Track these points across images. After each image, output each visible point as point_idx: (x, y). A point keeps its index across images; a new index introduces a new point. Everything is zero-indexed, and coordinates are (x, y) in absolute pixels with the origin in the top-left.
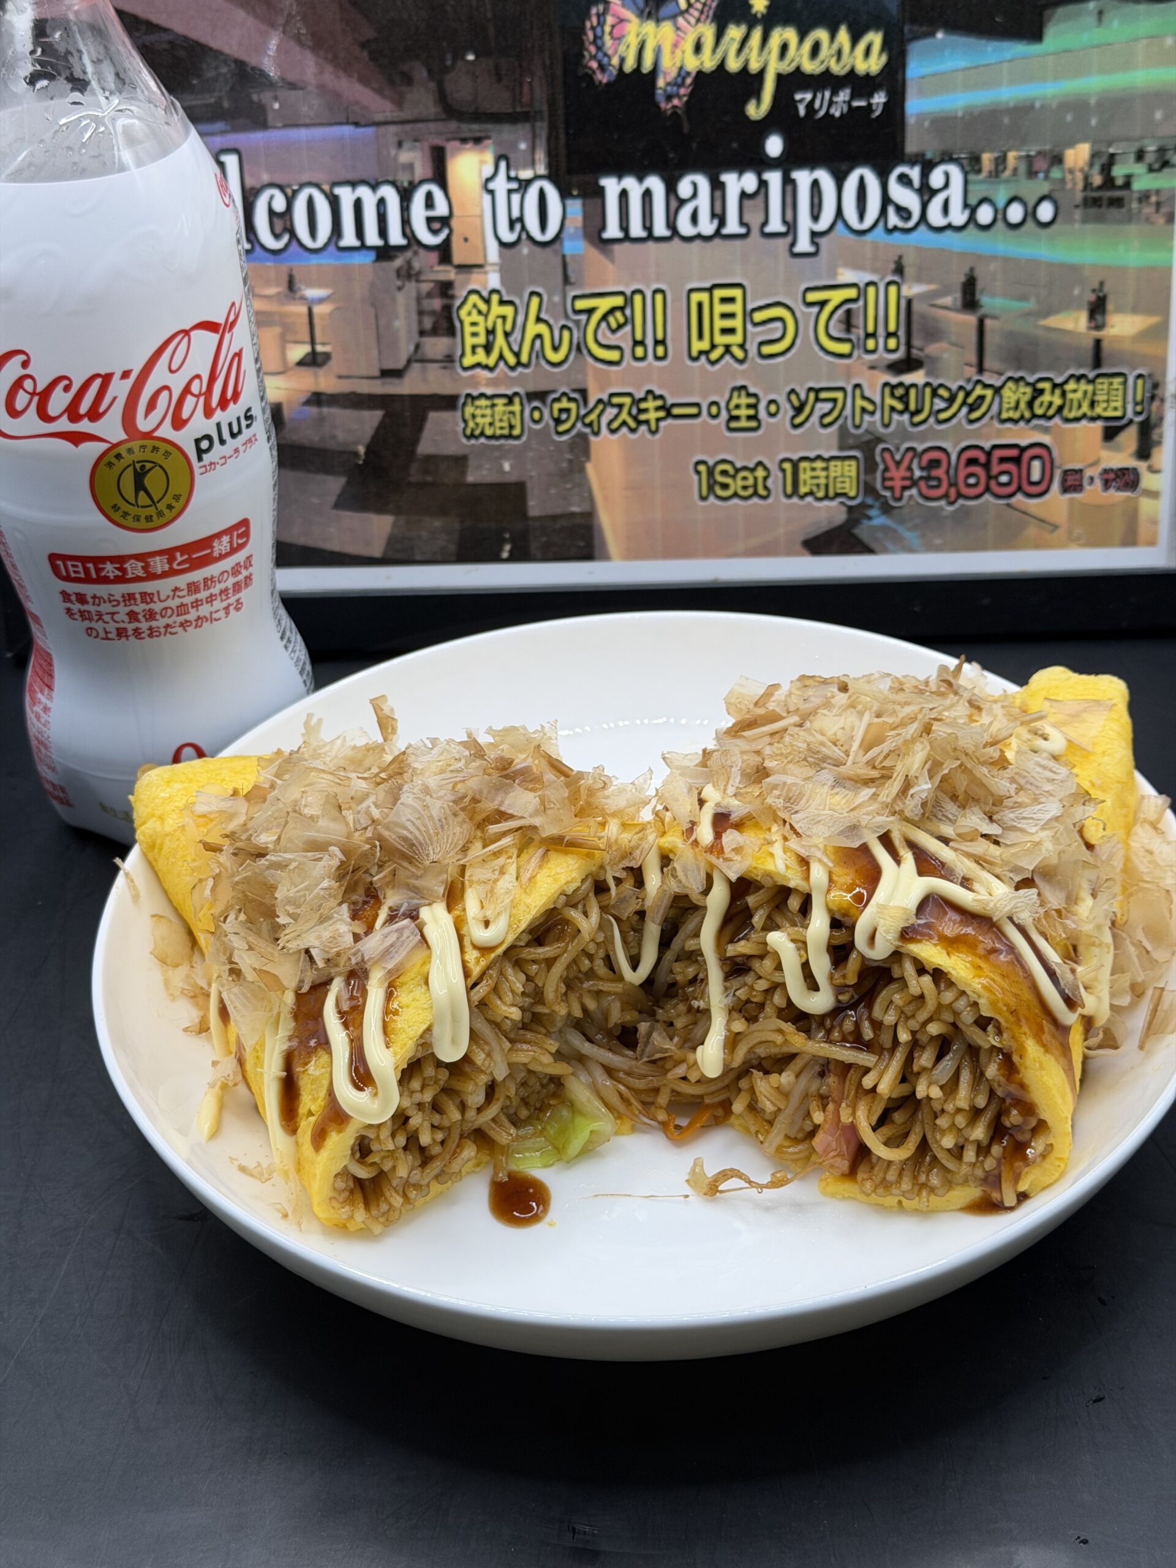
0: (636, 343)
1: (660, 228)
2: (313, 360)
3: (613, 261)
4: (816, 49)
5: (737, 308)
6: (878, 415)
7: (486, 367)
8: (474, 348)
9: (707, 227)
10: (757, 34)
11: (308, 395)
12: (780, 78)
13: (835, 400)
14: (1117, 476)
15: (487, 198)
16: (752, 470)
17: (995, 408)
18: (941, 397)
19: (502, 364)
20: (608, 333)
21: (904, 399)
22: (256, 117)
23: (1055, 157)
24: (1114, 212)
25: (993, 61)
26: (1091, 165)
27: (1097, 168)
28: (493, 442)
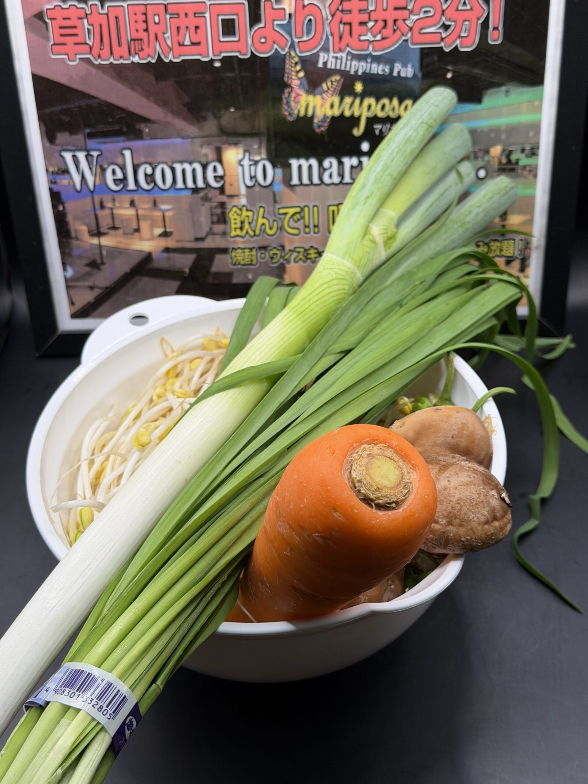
0: (305, 227)
1: (316, 180)
2: (165, 234)
3: (295, 194)
4: (383, 107)
7: (241, 237)
8: (235, 229)
9: (336, 179)
10: (358, 101)
11: (162, 249)
12: (368, 119)
15: (240, 168)
19: (247, 236)
20: (294, 223)
22: (138, 135)
23: (486, 151)
24: (511, 174)
25: (460, 112)
26: (502, 155)
27: (504, 156)
28: (244, 267)
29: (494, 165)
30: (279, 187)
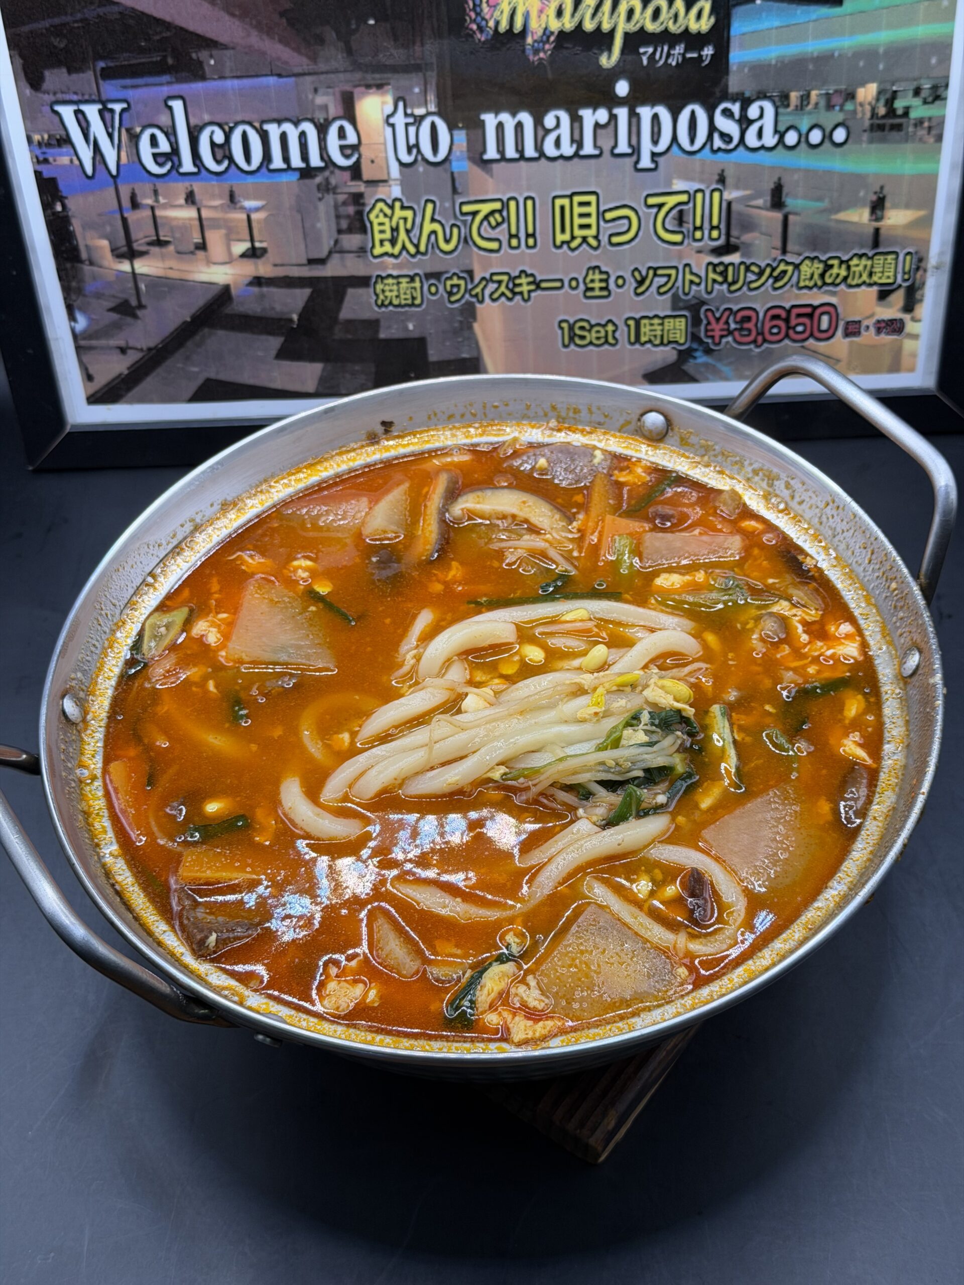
0: (511, 236)
1: (530, 151)
2: (253, 253)
3: (492, 176)
4: (656, 13)
5: (592, 209)
6: (703, 286)
7: (392, 255)
8: (382, 242)
9: (567, 149)
11: (249, 279)
12: (627, 35)
13: (669, 276)
14: (887, 324)
15: (389, 130)
16: (604, 326)
17: (795, 279)
18: (753, 272)
19: (404, 253)
20: (489, 230)
21: (724, 274)
22: (197, 73)
23: (849, 94)
24: (895, 134)
25: (801, 21)
26: (878, 100)
27: (882, 102)
28: (400, 309)
29: (862, 118)
30: (461, 165)
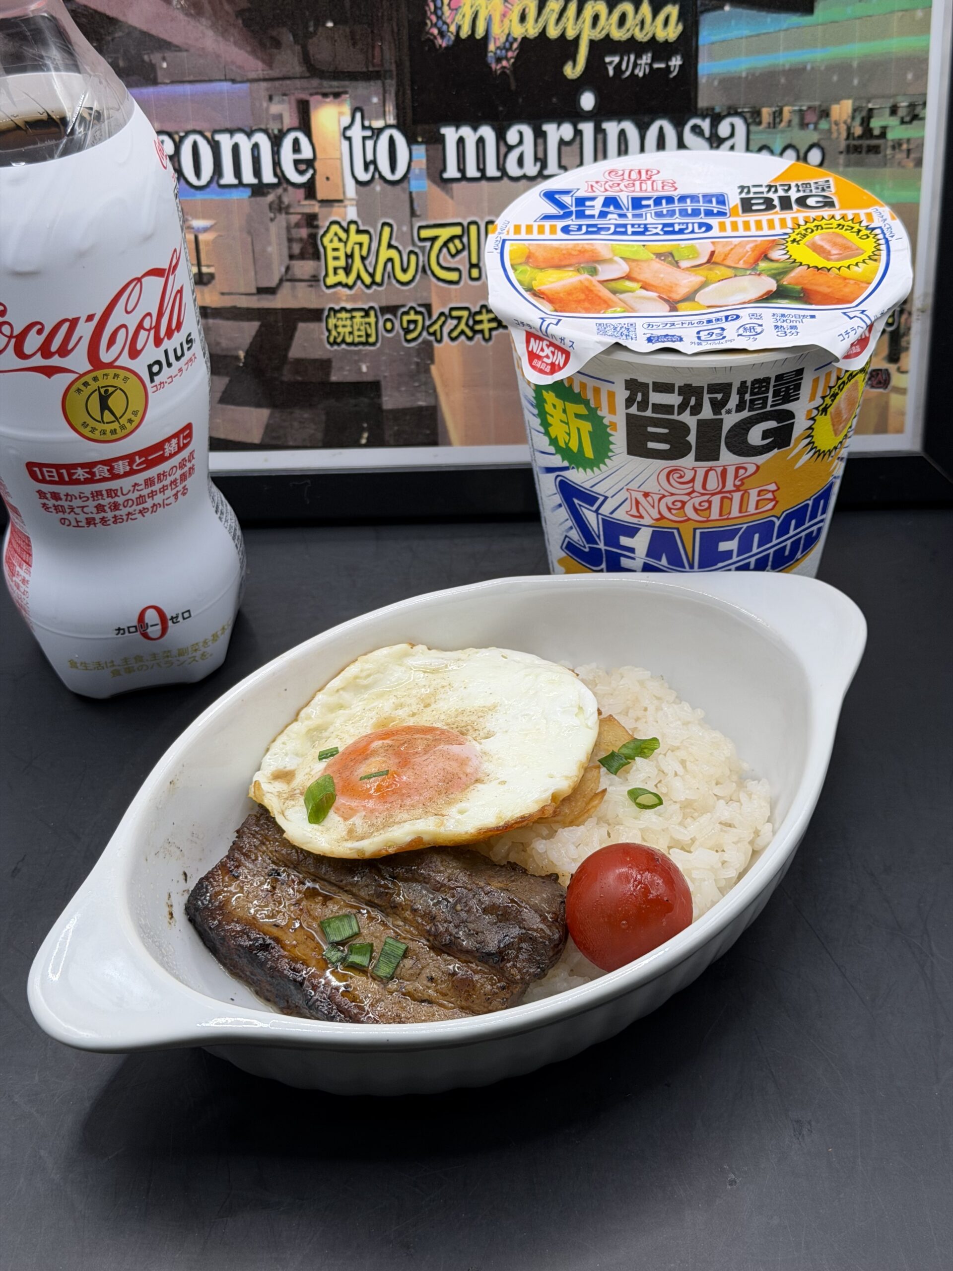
0: (472, 266)
1: (492, 170)
2: (200, 280)
3: (452, 197)
4: (622, 20)
7: (346, 286)
8: (335, 269)
9: (531, 169)
10: (573, 8)
12: (592, 43)
14: (873, 376)
15: (346, 144)
19: (359, 283)
20: (449, 257)
22: (149, 77)
23: (823, 111)
24: (872, 158)
25: (772, 30)
26: (853, 118)
27: (858, 121)
28: (353, 348)
29: (838, 138)
